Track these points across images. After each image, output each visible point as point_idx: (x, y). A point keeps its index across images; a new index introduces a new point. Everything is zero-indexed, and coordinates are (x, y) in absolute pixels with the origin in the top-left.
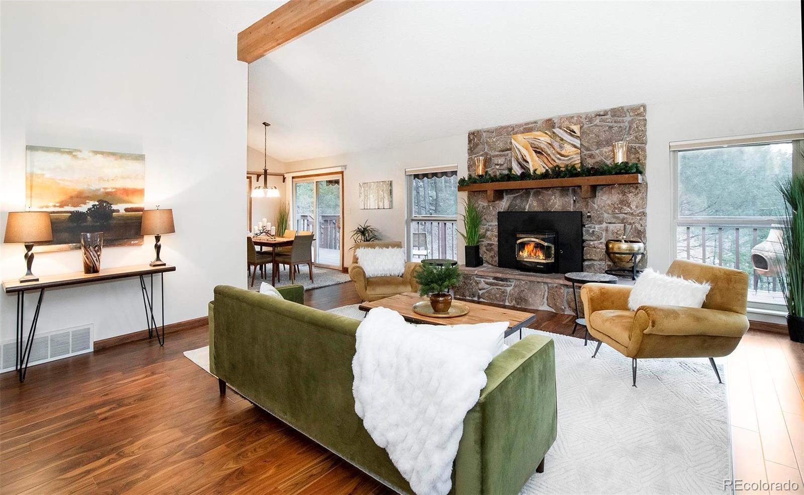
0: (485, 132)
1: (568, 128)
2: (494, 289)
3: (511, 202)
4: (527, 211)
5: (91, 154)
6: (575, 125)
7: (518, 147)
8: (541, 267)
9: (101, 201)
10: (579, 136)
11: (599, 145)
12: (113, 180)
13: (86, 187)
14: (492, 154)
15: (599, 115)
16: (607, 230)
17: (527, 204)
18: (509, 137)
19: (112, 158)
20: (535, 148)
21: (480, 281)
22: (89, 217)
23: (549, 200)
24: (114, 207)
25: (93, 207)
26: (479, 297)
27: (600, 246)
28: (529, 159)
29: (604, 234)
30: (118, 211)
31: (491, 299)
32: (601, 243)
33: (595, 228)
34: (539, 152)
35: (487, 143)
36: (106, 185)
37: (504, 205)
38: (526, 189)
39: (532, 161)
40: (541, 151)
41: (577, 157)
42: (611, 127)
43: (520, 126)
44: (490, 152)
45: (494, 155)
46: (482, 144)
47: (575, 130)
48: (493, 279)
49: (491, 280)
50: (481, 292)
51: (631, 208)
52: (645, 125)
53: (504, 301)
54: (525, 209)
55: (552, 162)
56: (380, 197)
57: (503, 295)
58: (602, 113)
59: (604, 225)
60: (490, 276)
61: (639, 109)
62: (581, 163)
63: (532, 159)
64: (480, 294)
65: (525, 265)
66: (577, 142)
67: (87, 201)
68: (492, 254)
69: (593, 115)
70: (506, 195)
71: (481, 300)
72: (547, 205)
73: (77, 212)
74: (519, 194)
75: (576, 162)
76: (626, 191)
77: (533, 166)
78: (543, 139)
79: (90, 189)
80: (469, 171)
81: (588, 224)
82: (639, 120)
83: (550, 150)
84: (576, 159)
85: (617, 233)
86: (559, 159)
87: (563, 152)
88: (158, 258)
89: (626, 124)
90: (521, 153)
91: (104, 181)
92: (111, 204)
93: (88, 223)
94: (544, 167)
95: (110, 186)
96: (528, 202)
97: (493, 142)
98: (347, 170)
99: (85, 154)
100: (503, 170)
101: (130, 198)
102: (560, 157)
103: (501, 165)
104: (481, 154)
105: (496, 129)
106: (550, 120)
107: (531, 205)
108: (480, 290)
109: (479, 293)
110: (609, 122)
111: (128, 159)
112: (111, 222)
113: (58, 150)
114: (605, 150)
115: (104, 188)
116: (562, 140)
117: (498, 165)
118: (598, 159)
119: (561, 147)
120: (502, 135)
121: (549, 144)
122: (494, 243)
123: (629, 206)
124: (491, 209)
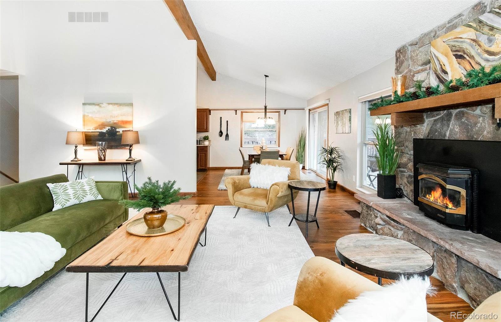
0: (409, 45)
3: (432, 127)
4: (447, 138)
5: (107, 105)
7: (437, 55)
8: (442, 216)
9: (112, 127)
12: (116, 117)
13: (105, 120)
14: (415, 70)
17: (448, 130)
18: (430, 46)
19: (116, 106)
20: (456, 51)
21: (377, 214)
22: (107, 135)
23: (476, 124)
24: (118, 130)
25: (108, 130)
28: (448, 68)
30: (119, 132)
34: (460, 56)
35: (411, 58)
36: (114, 119)
37: (424, 130)
39: (451, 70)
40: (462, 54)
44: (414, 68)
45: (417, 71)
46: (407, 61)
49: (385, 217)
50: (379, 227)
54: (445, 135)
56: (344, 123)
63: (452, 67)
67: (106, 127)
70: (427, 116)
72: (472, 130)
73: (102, 132)
74: (439, 116)
77: (453, 76)
78: (466, 36)
79: (107, 122)
83: (474, 49)
86: (488, 60)
87: (493, 49)
88: (130, 157)
90: (440, 63)
91: (113, 117)
92: (116, 129)
93: (106, 137)
95: (115, 120)
96: (448, 127)
97: (417, 55)
99: (105, 105)
101: (125, 126)
102: (488, 57)
104: (406, 71)
105: (419, 39)
107: (453, 130)
108: (377, 224)
109: (377, 228)
111: (124, 106)
112: (116, 137)
113: (93, 104)
115: (113, 121)
116: (493, 29)
119: (490, 42)
120: (424, 45)
121: (474, 40)
124: (413, 135)
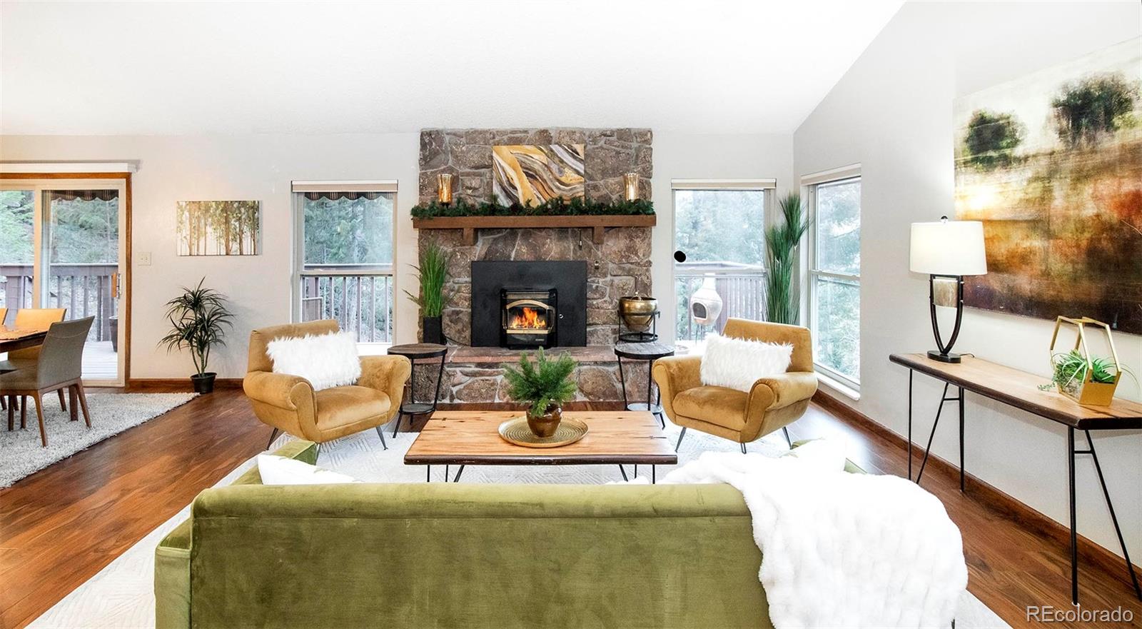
0: (448, 134)
1: (570, 147)
2: (477, 381)
3: (490, 247)
4: (512, 259)
6: (577, 143)
7: (502, 164)
8: (542, 340)
10: (583, 159)
11: (604, 173)
14: (460, 171)
15: (605, 135)
16: (612, 285)
17: (512, 251)
18: (486, 148)
20: (527, 169)
21: (454, 371)
23: (544, 245)
26: (452, 398)
27: (605, 305)
28: (517, 183)
29: (608, 289)
31: (473, 398)
32: (605, 301)
33: (598, 283)
34: (531, 175)
35: (452, 152)
37: (479, 250)
38: (511, 229)
39: (521, 187)
40: (534, 174)
41: (581, 187)
42: (618, 153)
43: (503, 133)
44: (457, 168)
45: (463, 173)
46: (444, 153)
47: (579, 151)
48: (476, 367)
49: (473, 369)
50: (455, 390)
51: (638, 257)
52: (651, 156)
53: (492, 397)
54: (510, 257)
55: (549, 191)
56: (232, 231)
57: (492, 388)
58: (608, 133)
59: (609, 278)
60: (470, 363)
61: (646, 135)
62: (585, 196)
63: (522, 183)
64: (454, 393)
65: (518, 340)
66: (581, 168)
68: (459, 326)
69: (598, 134)
70: (482, 235)
71: (456, 401)
72: (540, 251)
74: (501, 235)
75: (580, 194)
76: (634, 235)
77: (523, 195)
78: (538, 158)
80: (421, 193)
81: (591, 277)
82: (646, 148)
83: (546, 174)
84: (578, 190)
85: (622, 288)
86: (559, 188)
87: (563, 179)
89: (633, 151)
90: (506, 175)
94: (538, 197)
96: (514, 248)
97: (462, 152)
98: (140, 171)
100: (477, 197)
102: (559, 185)
103: (475, 189)
104: (442, 168)
105: (466, 133)
106: (545, 131)
107: (519, 251)
108: (454, 386)
109: (452, 392)
110: (615, 146)
114: (611, 180)
116: (562, 161)
117: (470, 188)
118: (604, 192)
119: (561, 172)
120: (475, 143)
121: (546, 165)
122: (462, 309)
123: (636, 254)
124: (459, 257)
